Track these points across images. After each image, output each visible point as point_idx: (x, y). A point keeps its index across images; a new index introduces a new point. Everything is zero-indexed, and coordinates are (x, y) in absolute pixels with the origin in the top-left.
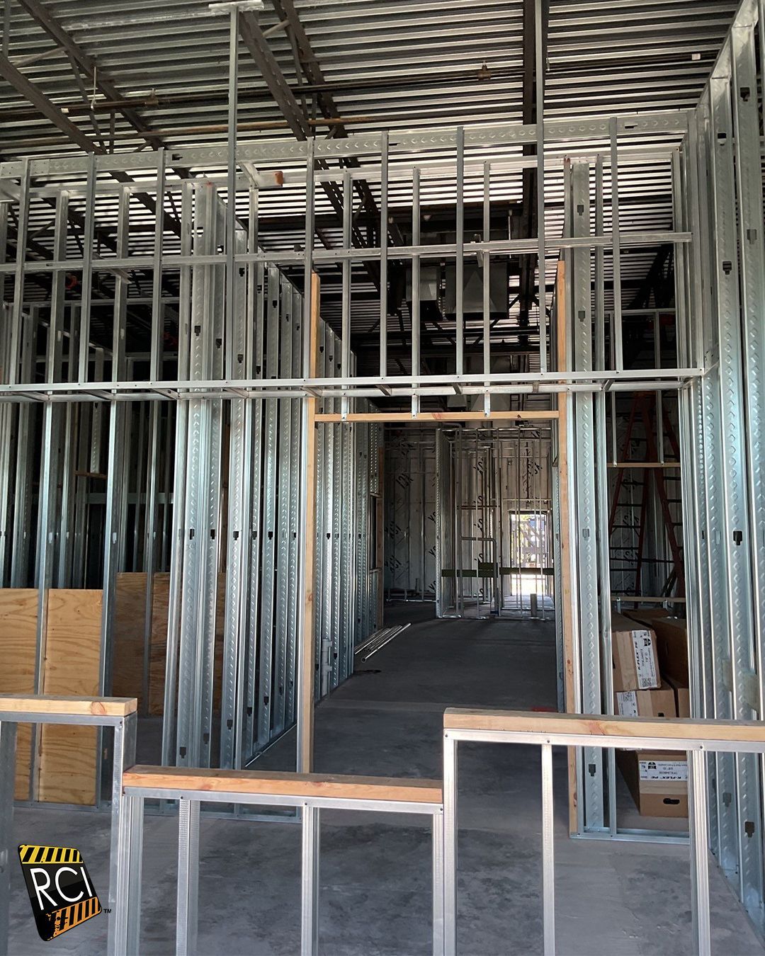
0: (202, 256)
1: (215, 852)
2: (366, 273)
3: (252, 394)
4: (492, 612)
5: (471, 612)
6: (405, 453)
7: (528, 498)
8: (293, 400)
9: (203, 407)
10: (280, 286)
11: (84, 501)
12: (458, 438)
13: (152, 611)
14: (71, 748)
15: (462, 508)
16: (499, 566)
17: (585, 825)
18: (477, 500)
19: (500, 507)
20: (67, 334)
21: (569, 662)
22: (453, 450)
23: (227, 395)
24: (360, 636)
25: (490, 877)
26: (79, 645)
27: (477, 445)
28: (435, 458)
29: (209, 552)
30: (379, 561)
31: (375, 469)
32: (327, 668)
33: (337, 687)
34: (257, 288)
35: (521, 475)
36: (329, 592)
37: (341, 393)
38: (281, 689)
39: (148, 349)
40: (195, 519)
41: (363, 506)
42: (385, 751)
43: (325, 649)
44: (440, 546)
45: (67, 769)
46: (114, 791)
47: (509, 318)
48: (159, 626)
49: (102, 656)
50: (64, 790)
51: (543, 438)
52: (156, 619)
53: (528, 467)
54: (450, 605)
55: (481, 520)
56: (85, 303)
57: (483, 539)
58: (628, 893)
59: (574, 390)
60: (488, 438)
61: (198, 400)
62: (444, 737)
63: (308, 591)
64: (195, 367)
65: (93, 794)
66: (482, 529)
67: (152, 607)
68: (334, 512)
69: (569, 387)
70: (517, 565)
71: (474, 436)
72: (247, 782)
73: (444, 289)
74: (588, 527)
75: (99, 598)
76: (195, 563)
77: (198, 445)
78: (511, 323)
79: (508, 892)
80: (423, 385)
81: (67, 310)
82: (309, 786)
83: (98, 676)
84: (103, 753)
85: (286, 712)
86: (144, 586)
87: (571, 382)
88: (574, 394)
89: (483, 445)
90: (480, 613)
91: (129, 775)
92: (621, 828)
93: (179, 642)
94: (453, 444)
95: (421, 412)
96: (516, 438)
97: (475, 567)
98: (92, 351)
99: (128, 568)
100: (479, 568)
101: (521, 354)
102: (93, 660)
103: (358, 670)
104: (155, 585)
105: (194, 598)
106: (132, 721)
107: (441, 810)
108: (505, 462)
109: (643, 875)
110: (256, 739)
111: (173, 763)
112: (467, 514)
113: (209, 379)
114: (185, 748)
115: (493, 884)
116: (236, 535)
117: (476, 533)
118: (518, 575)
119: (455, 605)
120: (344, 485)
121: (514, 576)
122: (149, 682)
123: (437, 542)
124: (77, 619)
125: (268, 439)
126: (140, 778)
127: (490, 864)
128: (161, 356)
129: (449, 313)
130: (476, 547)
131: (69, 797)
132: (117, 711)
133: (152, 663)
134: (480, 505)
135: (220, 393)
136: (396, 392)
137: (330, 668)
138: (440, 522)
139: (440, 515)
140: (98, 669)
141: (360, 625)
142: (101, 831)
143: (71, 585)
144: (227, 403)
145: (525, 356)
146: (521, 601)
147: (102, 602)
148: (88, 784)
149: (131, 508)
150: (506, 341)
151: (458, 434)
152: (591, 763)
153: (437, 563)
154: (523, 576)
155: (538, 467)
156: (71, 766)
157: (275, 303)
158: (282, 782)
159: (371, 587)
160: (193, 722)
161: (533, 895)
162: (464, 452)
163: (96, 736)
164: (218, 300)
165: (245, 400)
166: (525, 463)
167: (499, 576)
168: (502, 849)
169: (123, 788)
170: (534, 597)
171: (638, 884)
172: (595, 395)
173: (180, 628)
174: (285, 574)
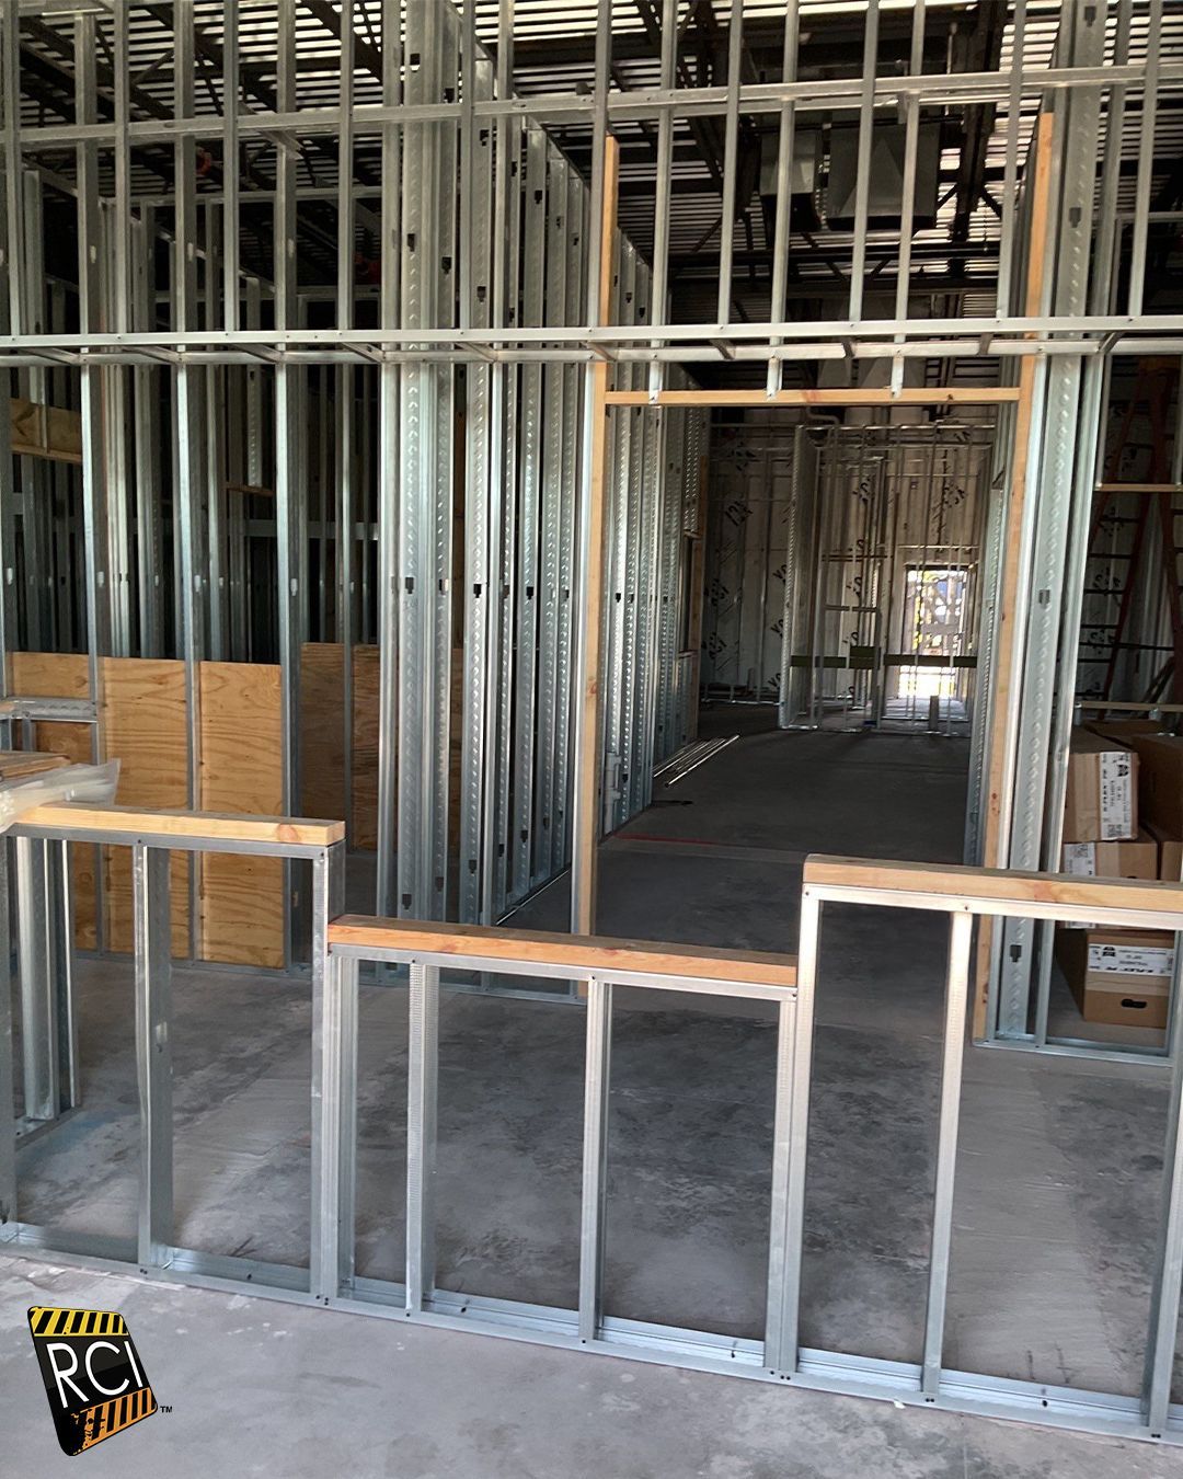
0: (419, 106)
1: (455, 1037)
2: (692, 143)
3: (503, 355)
4: (867, 723)
5: (834, 722)
6: (742, 467)
7: (938, 544)
8: (568, 366)
9: (424, 377)
10: (548, 164)
11: (241, 530)
12: (832, 442)
13: (353, 702)
14: (246, 890)
15: (829, 558)
16: (883, 652)
17: (997, 1029)
18: (855, 547)
19: (893, 557)
20: (201, 254)
21: (994, 796)
22: (822, 464)
23: (461, 356)
24: (661, 751)
25: (849, 1090)
26: (249, 745)
27: (862, 455)
28: (791, 477)
29: (438, 614)
30: (694, 640)
31: (692, 493)
32: (612, 795)
33: (627, 823)
34: (511, 169)
35: (932, 506)
36: (617, 682)
37: (650, 354)
38: (545, 821)
39: (333, 280)
40: (415, 561)
41: (672, 551)
42: (699, 913)
43: (610, 767)
44: (790, 620)
45: (241, 918)
46: (316, 949)
47: (935, 228)
48: (364, 724)
49: (284, 763)
50: (238, 947)
51: (974, 443)
52: (360, 712)
53: (944, 493)
54: (801, 710)
55: (858, 580)
56: (230, 197)
57: (861, 609)
58: (1057, 1126)
59: (1050, 351)
60: (880, 442)
61: (415, 365)
62: (804, 895)
63: (591, 679)
64: (408, 306)
65: (281, 953)
66: (859, 594)
67: (353, 696)
68: (628, 559)
69: (1042, 346)
70: (911, 651)
71: (858, 438)
72: (509, 944)
73: (827, 174)
74: (1049, 588)
75: (276, 677)
76: (417, 630)
77: (416, 441)
78: (939, 235)
79: (877, 1112)
80: (789, 341)
81: (201, 210)
82: (595, 954)
83: (280, 790)
84: (293, 899)
85: (553, 854)
86: (340, 664)
87: (1045, 336)
88: (1049, 358)
89: (873, 454)
90: (847, 724)
91: (337, 928)
92: (1054, 1036)
93: (397, 748)
94: (822, 452)
95: (783, 388)
96: (930, 442)
97: (844, 652)
98: (243, 283)
99: (314, 636)
100: (851, 654)
101: (952, 292)
102: (273, 766)
103: (658, 799)
104: (356, 663)
105: (417, 682)
106: (338, 853)
107: (794, 996)
108: (906, 483)
109: (1082, 1103)
110: (509, 889)
111: (392, 913)
112: (837, 568)
113: (432, 327)
114: (409, 896)
115: (855, 1101)
116: (477, 589)
117: (849, 599)
118: (913, 668)
119: (808, 710)
120: (644, 516)
121: (904, 668)
122: (353, 804)
123: (787, 612)
124: (246, 707)
125: (526, 435)
126: (351, 932)
127: (852, 1074)
128: (354, 292)
129: (833, 216)
130: (847, 621)
131: (246, 956)
132: (316, 839)
133: (356, 778)
134: (860, 554)
135: (450, 353)
136: (742, 353)
137: (617, 795)
138: (794, 581)
139: (793, 569)
140: (280, 781)
141: (661, 735)
142: (293, 1004)
143: (230, 656)
144: (461, 371)
145: (957, 296)
146: (914, 707)
147: (280, 682)
148: (271, 938)
149: (313, 545)
150: (927, 269)
151: (832, 435)
152: (1014, 943)
153: (785, 646)
154: (921, 669)
155: (960, 492)
156: (248, 915)
157: (538, 195)
158: (559, 947)
159: (680, 679)
160: (420, 862)
161: (915, 1119)
162: (839, 466)
163: (280, 873)
164: (445, 186)
165: (491, 366)
166: (940, 485)
167: (882, 667)
168: (869, 1054)
169: (329, 944)
170: (934, 701)
171: (1074, 1114)
172: (1085, 360)
173: (397, 728)
174: (553, 653)
